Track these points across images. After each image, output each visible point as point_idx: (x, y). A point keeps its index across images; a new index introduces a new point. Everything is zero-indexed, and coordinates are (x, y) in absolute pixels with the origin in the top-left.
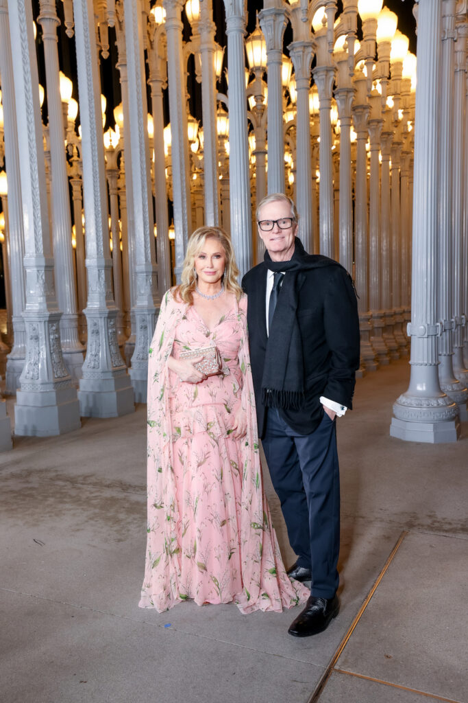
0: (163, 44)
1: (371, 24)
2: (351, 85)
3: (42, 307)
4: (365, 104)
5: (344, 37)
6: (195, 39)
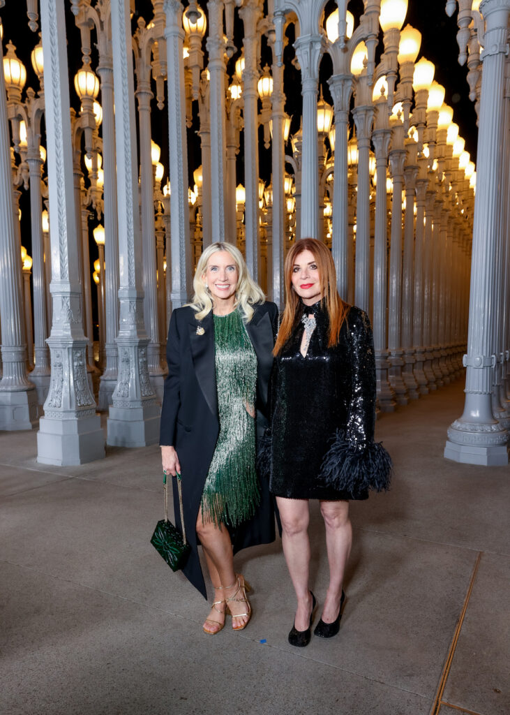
0: (238, 116)
1: (423, 94)
2: (404, 148)
3: (133, 334)
4: (414, 165)
5: (400, 104)
6: (265, 112)
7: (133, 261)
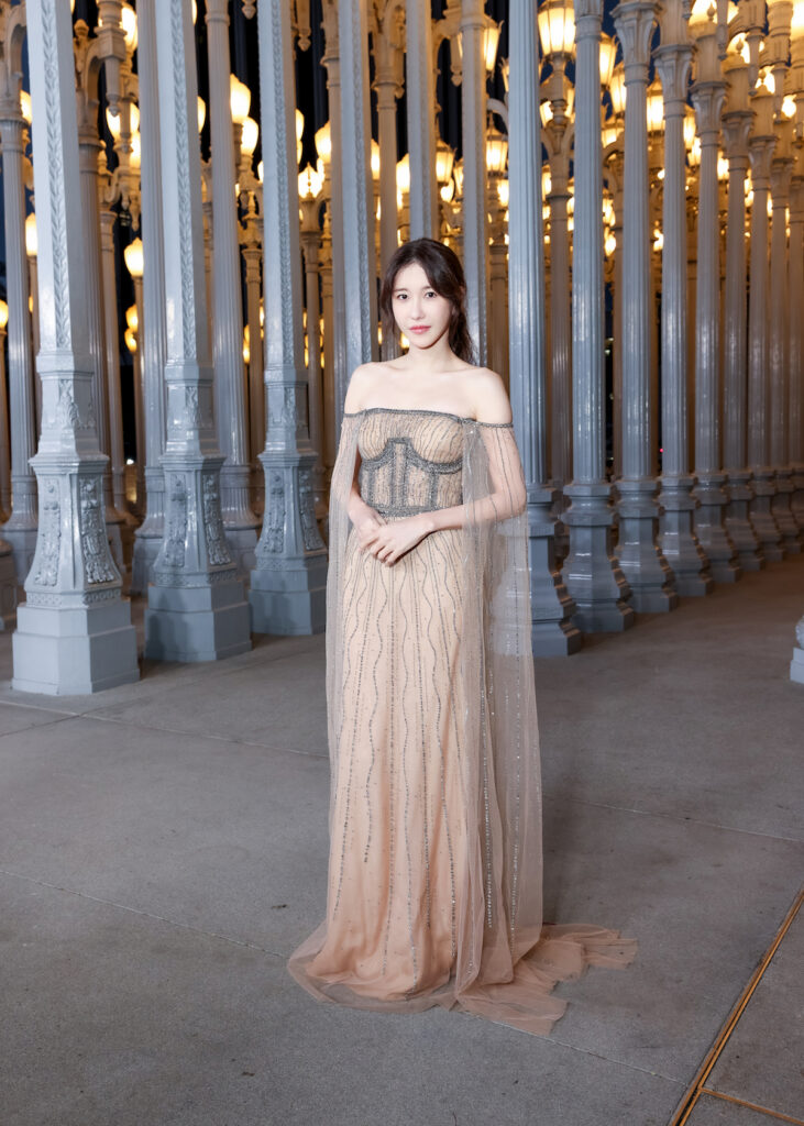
0: (399, 24)
2: (721, 77)
3: (192, 448)
4: (745, 110)
6: (452, 14)
7: (193, 310)
